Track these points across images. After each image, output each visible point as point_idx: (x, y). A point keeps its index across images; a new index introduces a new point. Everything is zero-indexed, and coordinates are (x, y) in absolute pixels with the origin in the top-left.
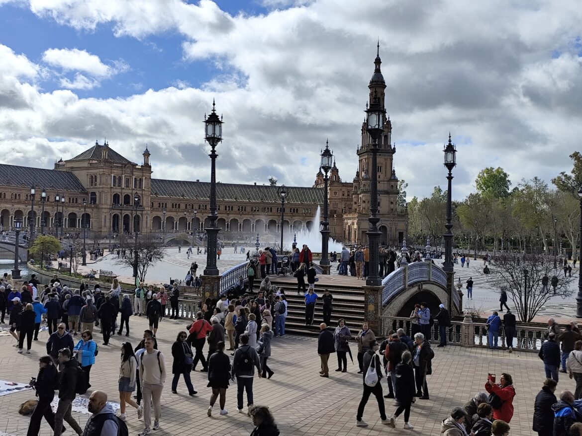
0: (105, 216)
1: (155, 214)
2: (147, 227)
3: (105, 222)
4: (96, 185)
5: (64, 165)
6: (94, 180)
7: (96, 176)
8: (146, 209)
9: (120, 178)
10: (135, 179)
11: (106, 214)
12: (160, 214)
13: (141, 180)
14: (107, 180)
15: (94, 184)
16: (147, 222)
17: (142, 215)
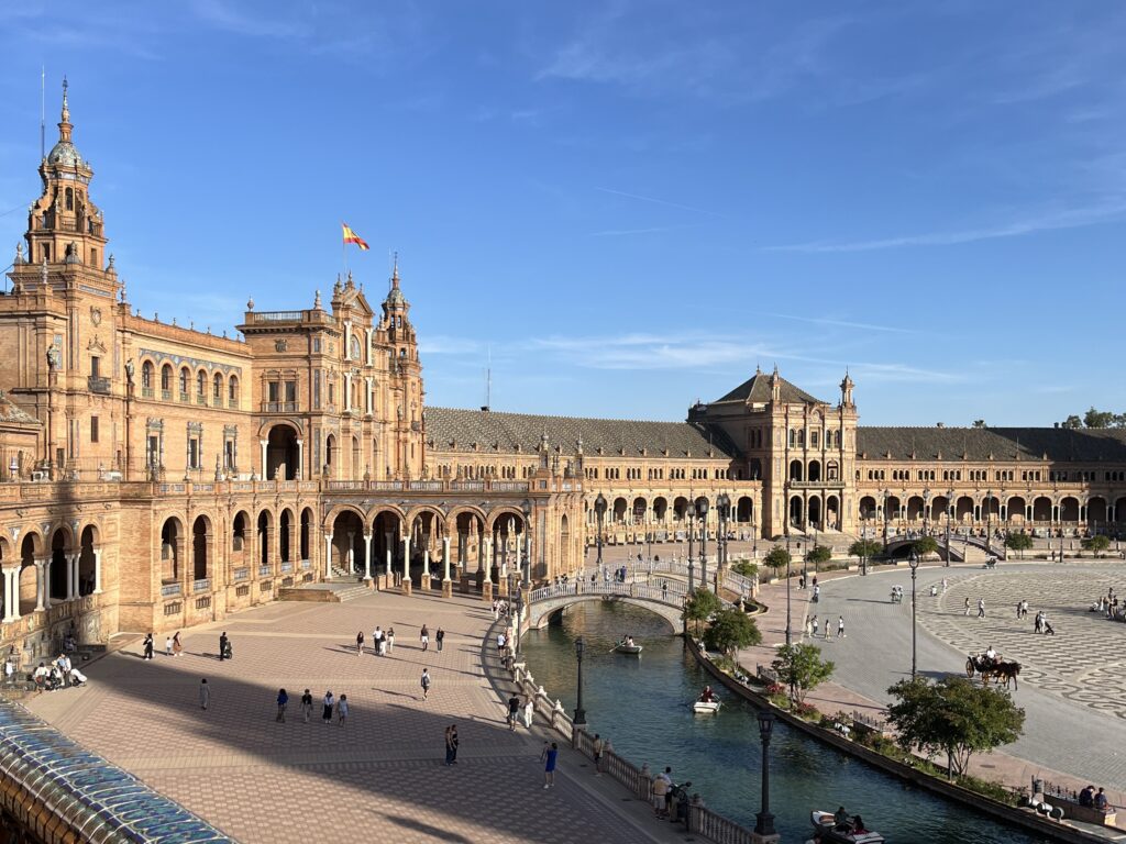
0: (778, 501)
1: (863, 493)
2: (849, 517)
3: (778, 511)
4: (760, 446)
5: (704, 412)
6: (756, 437)
7: (760, 432)
8: (849, 484)
9: (803, 432)
10: (829, 433)
11: (778, 497)
12: (873, 493)
13: (839, 433)
14: (779, 438)
15: (756, 444)
16: (850, 509)
17: (841, 495)
